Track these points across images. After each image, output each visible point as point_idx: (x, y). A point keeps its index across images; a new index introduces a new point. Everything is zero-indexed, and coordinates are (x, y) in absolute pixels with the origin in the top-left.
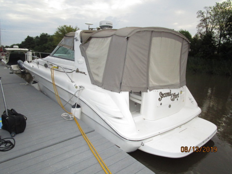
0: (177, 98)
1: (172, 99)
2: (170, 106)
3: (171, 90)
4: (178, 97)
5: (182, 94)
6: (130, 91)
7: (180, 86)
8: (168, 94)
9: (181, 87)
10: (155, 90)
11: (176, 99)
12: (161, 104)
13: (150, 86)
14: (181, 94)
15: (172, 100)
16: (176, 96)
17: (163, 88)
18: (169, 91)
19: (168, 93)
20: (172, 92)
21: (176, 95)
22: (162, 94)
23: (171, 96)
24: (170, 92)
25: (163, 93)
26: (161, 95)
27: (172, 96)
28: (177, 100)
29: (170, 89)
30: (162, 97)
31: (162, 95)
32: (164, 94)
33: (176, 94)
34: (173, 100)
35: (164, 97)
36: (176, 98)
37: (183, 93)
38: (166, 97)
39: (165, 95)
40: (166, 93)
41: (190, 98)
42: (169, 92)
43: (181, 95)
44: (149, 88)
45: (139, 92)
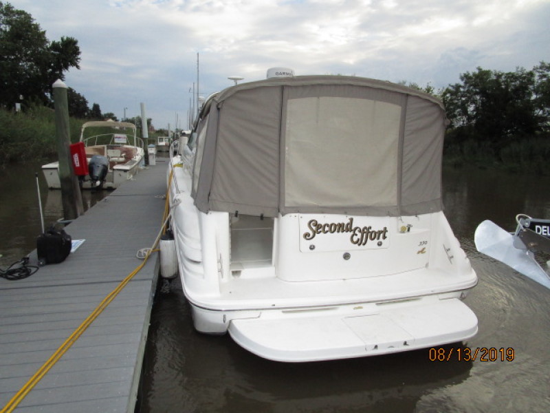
0: (376, 241)
1: (355, 240)
2: (347, 256)
3: (352, 219)
4: (384, 238)
6: (234, 213)
8: (340, 228)
9: (408, 215)
11: (372, 243)
12: (312, 248)
13: (286, 205)
14: (403, 232)
15: (354, 243)
16: (372, 234)
17: (323, 213)
18: (346, 221)
19: (341, 225)
20: (359, 224)
22: (318, 226)
23: (350, 234)
24: (350, 224)
26: (314, 228)
27: (357, 232)
28: (380, 244)
29: (350, 217)
30: (314, 233)
31: (318, 228)
32: (327, 225)
33: (375, 229)
34: (359, 242)
35: (325, 232)
36: (372, 239)
38: (333, 232)
39: (327, 229)
40: (333, 224)
41: (447, 248)
42: (346, 223)
44: (282, 210)
45: (259, 215)
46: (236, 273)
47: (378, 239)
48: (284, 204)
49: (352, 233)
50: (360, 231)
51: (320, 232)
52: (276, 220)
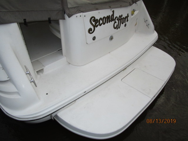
0: (124, 24)
1: (115, 26)
2: (111, 38)
3: (113, 12)
4: (127, 21)
5: (134, 16)
6: (23, 21)
7: (131, 3)
8: (108, 19)
9: (133, 3)
10: (78, 15)
11: (122, 26)
12: (94, 38)
13: (69, 6)
14: (132, 15)
15: (115, 28)
16: (123, 20)
17: (97, 9)
18: (110, 14)
19: (108, 17)
20: (117, 15)
21: (123, 18)
22: (96, 21)
23: (113, 22)
24: (113, 15)
25: (98, 18)
26: (94, 23)
27: (116, 21)
28: (125, 25)
29: (112, 10)
30: (95, 26)
31: (96, 23)
32: (101, 19)
33: (124, 16)
34: (117, 28)
35: (100, 25)
36: (122, 23)
37: (136, 13)
38: (104, 24)
39: (101, 22)
40: (104, 17)
42: (111, 16)
43: (132, 17)
44: (67, 11)
45: (47, 19)
46: (40, 72)
47: (125, 22)
48: (67, 5)
49: (114, 22)
50: (117, 20)
51: (98, 25)
52: (61, 22)
